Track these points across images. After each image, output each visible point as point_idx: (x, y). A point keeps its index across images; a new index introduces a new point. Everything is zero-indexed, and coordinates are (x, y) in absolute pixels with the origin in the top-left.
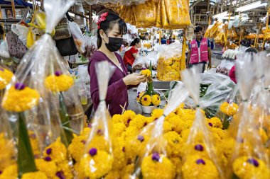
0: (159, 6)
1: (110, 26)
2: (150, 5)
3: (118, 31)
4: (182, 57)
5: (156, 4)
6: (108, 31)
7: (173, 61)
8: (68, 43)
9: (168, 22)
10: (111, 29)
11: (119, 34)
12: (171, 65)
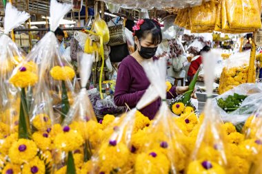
0: (219, 7)
1: (144, 35)
2: (209, 6)
3: (150, 41)
4: (250, 67)
5: (217, 5)
6: (141, 39)
7: (237, 72)
8: (123, 48)
9: (229, 24)
10: (144, 38)
11: (152, 44)
12: (233, 77)
